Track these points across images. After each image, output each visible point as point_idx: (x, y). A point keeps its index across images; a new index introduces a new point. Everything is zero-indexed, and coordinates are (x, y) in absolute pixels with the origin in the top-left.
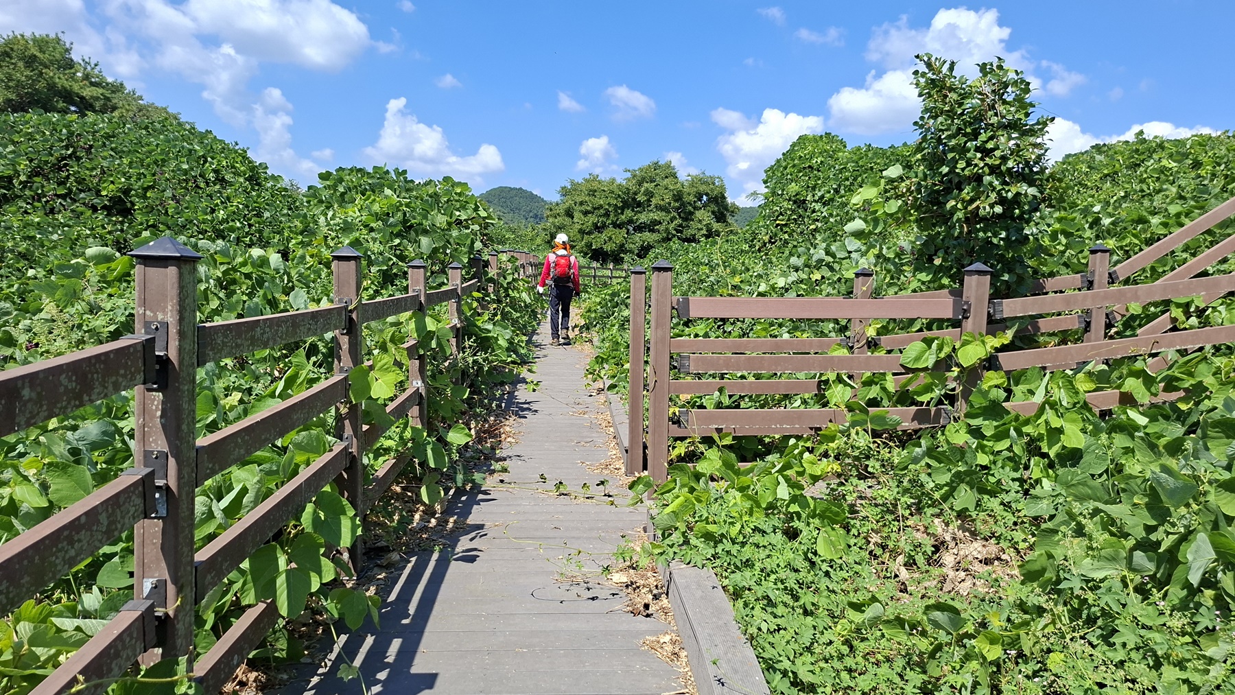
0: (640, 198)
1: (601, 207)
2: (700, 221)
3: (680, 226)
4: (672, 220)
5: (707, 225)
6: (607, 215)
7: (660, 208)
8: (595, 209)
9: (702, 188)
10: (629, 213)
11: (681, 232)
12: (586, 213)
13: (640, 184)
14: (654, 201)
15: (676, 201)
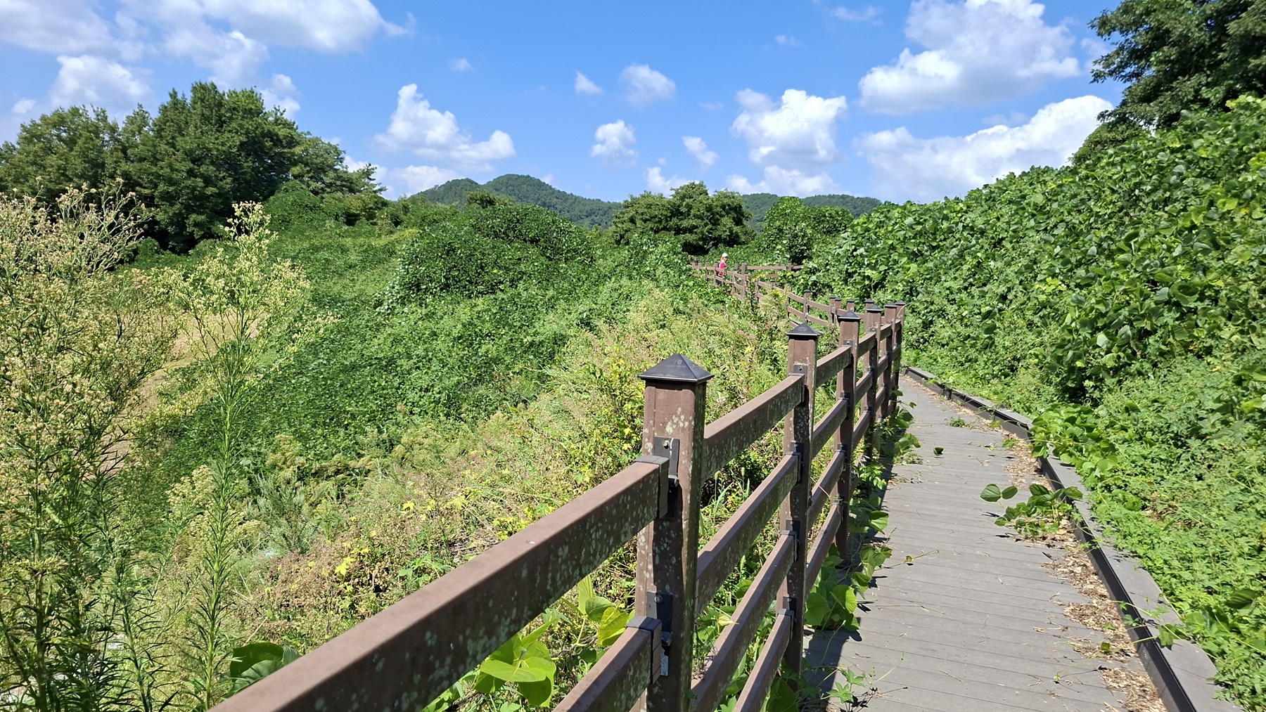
0: (683, 210)
1: (656, 216)
2: (725, 226)
3: (711, 229)
4: (706, 225)
5: (729, 228)
6: (660, 222)
7: (696, 217)
8: (652, 218)
9: (726, 201)
10: (675, 220)
11: (711, 233)
12: (645, 221)
13: (683, 199)
14: (692, 212)
15: (707, 211)
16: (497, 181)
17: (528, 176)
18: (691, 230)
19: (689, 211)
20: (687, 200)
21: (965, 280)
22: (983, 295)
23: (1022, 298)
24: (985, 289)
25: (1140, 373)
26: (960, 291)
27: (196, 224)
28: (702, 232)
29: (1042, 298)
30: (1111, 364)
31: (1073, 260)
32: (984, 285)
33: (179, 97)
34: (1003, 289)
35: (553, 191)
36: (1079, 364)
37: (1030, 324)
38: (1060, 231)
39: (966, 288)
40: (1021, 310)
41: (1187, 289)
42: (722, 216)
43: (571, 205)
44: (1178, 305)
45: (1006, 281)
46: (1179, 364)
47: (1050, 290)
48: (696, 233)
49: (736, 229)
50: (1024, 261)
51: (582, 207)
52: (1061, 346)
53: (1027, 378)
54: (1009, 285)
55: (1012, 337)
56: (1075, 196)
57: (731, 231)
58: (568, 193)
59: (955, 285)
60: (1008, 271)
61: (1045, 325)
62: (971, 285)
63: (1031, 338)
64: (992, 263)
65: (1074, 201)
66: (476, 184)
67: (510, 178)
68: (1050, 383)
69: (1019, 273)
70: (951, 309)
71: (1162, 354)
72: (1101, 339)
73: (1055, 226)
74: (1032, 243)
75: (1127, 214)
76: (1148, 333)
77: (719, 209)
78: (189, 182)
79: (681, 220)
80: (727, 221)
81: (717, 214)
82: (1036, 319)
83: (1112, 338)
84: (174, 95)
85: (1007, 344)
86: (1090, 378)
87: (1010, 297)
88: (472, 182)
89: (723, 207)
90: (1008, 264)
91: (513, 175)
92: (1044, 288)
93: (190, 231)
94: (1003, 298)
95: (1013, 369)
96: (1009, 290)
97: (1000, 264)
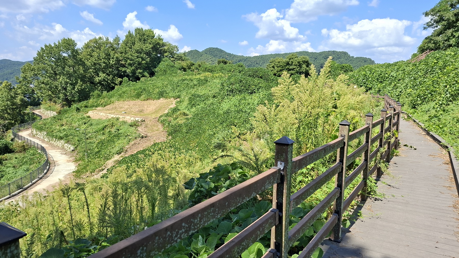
16: (206, 50)
17: (217, 48)
18: (293, 69)
19: (292, 63)
20: (292, 60)
21: (392, 88)
22: (396, 91)
23: (405, 92)
24: (397, 90)
25: (424, 104)
26: (391, 90)
27: (139, 73)
28: (297, 70)
29: (409, 92)
30: (420, 103)
31: (415, 85)
32: (396, 89)
33: (131, 32)
34: (401, 90)
35: (226, 53)
36: (414, 103)
37: (406, 97)
38: (412, 78)
39: (392, 90)
40: (404, 94)
41: (432, 91)
42: (303, 65)
43: (233, 58)
44: (431, 93)
45: (401, 88)
46: (430, 103)
47: (410, 91)
48: (295, 70)
49: (307, 69)
50: (405, 84)
51: (236, 59)
52: (412, 100)
53: (406, 107)
54: (402, 89)
55: (403, 99)
56: (415, 71)
57: (306, 69)
58: (231, 53)
59: (390, 89)
60: (402, 86)
61: (409, 97)
62: (394, 89)
63: (407, 99)
64: (398, 84)
65: (415, 72)
66: (199, 51)
67: (211, 49)
68: (410, 107)
69: (404, 87)
70: (389, 94)
71: (428, 101)
72: (419, 99)
73: (411, 77)
74: (407, 80)
75: (425, 76)
76: (426, 98)
77: (302, 62)
78: (138, 60)
79: (289, 66)
80: (304, 66)
81: (301, 64)
82: (407, 96)
83: (420, 99)
84: (129, 32)
85: (402, 101)
86: (416, 105)
87: (402, 92)
88: (197, 51)
89: (303, 61)
90: (402, 85)
91: (212, 48)
92: (409, 91)
93: (138, 75)
94: (401, 92)
95: (403, 105)
96: (402, 90)
97: (400, 85)
